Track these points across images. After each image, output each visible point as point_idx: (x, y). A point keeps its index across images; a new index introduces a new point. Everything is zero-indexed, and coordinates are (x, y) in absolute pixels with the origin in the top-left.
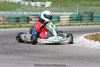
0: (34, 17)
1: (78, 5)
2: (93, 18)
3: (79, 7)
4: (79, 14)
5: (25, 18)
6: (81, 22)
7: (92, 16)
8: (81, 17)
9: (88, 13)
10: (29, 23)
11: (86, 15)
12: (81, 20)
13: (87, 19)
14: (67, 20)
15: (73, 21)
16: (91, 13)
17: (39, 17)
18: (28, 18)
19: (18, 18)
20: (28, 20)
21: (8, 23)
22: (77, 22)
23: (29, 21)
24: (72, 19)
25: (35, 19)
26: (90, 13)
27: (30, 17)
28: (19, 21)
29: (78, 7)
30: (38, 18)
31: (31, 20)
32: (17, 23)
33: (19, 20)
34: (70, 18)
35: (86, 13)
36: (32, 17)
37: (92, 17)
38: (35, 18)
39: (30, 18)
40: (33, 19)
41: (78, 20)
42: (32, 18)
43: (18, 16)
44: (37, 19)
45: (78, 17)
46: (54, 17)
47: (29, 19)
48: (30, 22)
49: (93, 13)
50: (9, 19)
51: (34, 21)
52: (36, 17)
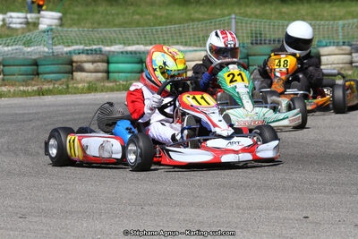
0: (90, 58)
1: (233, 16)
3: (236, 22)
5: (60, 62)
8: (247, 56)
9: (267, 42)
10: (72, 79)
12: (248, 66)
17: (105, 58)
18: (71, 63)
19: (35, 63)
20: (71, 67)
21: (3, 80)
23: (74, 73)
25: (95, 64)
26: (274, 41)
27: (76, 58)
28: (38, 74)
29: (233, 22)
30: (103, 61)
31: (81, 70)
32: (33, 79)
33: (41, 69)
35: (261, 44)
36: (83, 57)
38: (93, 62)
39: (76, 62)
40: (88, 66)
42: (85, 62)
43: (33, 57)
44: (100, 64)
47: (74, 64)
48: (78, 75)
50: (4, 66)
51: (90, 72)
52: (97, 57)
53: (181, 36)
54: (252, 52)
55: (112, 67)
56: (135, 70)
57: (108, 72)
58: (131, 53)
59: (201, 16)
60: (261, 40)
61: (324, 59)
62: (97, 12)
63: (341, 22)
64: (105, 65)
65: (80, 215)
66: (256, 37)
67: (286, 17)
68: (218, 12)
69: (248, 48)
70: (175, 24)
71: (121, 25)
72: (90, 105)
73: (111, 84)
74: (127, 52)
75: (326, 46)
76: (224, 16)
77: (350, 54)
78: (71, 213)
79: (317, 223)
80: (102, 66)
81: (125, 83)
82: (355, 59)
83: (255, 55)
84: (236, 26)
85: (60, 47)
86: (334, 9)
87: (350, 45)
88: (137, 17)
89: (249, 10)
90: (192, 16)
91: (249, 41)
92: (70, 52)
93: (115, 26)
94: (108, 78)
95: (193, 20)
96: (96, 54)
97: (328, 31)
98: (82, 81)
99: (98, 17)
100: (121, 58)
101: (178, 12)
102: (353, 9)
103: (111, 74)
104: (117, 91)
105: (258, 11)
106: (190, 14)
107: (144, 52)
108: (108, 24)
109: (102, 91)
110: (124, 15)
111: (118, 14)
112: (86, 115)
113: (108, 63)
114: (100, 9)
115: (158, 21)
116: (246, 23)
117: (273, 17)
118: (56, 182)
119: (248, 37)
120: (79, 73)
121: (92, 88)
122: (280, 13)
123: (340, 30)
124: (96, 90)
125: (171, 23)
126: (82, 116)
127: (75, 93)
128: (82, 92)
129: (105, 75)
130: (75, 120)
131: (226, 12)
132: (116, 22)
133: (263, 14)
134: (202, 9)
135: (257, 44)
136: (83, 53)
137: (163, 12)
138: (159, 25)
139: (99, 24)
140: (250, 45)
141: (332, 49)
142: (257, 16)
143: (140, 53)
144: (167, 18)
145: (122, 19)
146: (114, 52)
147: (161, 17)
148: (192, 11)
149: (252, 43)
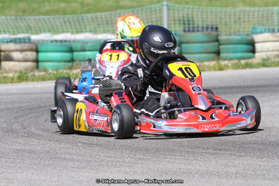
0: (18, 46)
1: (165, 3)
2: (221, 47)
3: (168, 9)
7: (217, 40)
9: (200, 29)
16: (212, 28)
17: (34, 47)
23: (3, 63)
25: (24, 54)
26: (207, 28)
29: (165, 9)
30: (31, 50)
31: (9, 59)
35: (193, 31)
36: (12, 46)
37: (216, 44)
38: (22, 51)
39: (4, 51)
40: (16, 55)
44: (28, 53)
46: (89, 45)
49: (217, 28)
51: (19, 61)
52: (26, 46)
53: (107, 24)
55: (42, 56)
56: (65, 59)
57: (37, 61)
58: (61, 41)
60: (193, 28)
61: (258, 46)
64: (34, 54)
66: (189, 24)
69: (180, 36)
70: (103, 11)
71: (47, 13)
72: (22, 94)
74: (56, 41)
75: (261, 33)
80: (31, 55)
81: (55, 72)
83: (187, 43)
91: (182, 29)
93: (41, 14)
94: (37, 67)
96: (25, 42)
97: (262, 18)
98: (10, 71)
100: (50, 47)
103: (40, 64)
104: (49, 80)
107: (74, 41)
108: (33, 12)
109: (33, 80)
112: (20, 105)
115: (85, 9)
116: (178, 10)
119: (180, 24)
121: (22, 78)
123: (275, 16)
124: (27, 79)
125: (98, 11)
126: (16, 105)
127: (5, 83)
128: (12, 81)
129: (34, 64)
130: (8, 109)
135: (189, 31)
136: (11, 41)
139: (24, 12)
140: (182, 33)
141: (267, 36)
143: (69, 41)
146: (43, 41)
149: (184, 31)
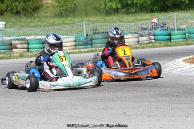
4: (87, 35)
6: (92, 47)
8: (91, 40)
10: (12, 52)
11: (99, 36)
12: (92, 44)
13: (101, 42)
14: (71, 45)
15: (80, 47)
18: (11, 45)
20: (11, 46)
22: (86, 48)
24: (78, 43)
27: (13, 42)
34: (75, 41)
41: (87, 44)
42: (18, 44)
45: (88, 40)
47: (13, 45)
48: (14, 50)
54: (93, 38)
59: (69, 22)
62: (22, 22)
63: (133, 23)
65: (20, 115)
67: (107, 22)
68: (76, 20)
73: (30, 54)
76: (79, 22)
77: (138, 38)
78: (16, 113)
79: (130, 116)
82: (140, 40)
84: (86, 26)
85: (6, 37)
86: (128, 18)
87: (138, 34)
88: (40, 23)
89: (90, 19)
90: (65, 22)
92: (11, 40)
95: (65, 24)
99: (22, 24)
101: (58, 20)
102: (137, 17)
105: (95, 19)
106: (64, 21)
110: (33, 22)
111: (31, 22)
113: (28, 44)
114: (23, 20)
117: (102, 22)
118: (8, 99)
120: (15, 49)
122: (104, 20)
131: (80, 20)
132: (30, 25)
133: (97, 21)
134: (69, 19)
137: (52, 21)
138: (50, 26)
142: (94, 21)
144: (53, 23)
145: (33, 24)
147: (51, 23)
148: (65, 20)
